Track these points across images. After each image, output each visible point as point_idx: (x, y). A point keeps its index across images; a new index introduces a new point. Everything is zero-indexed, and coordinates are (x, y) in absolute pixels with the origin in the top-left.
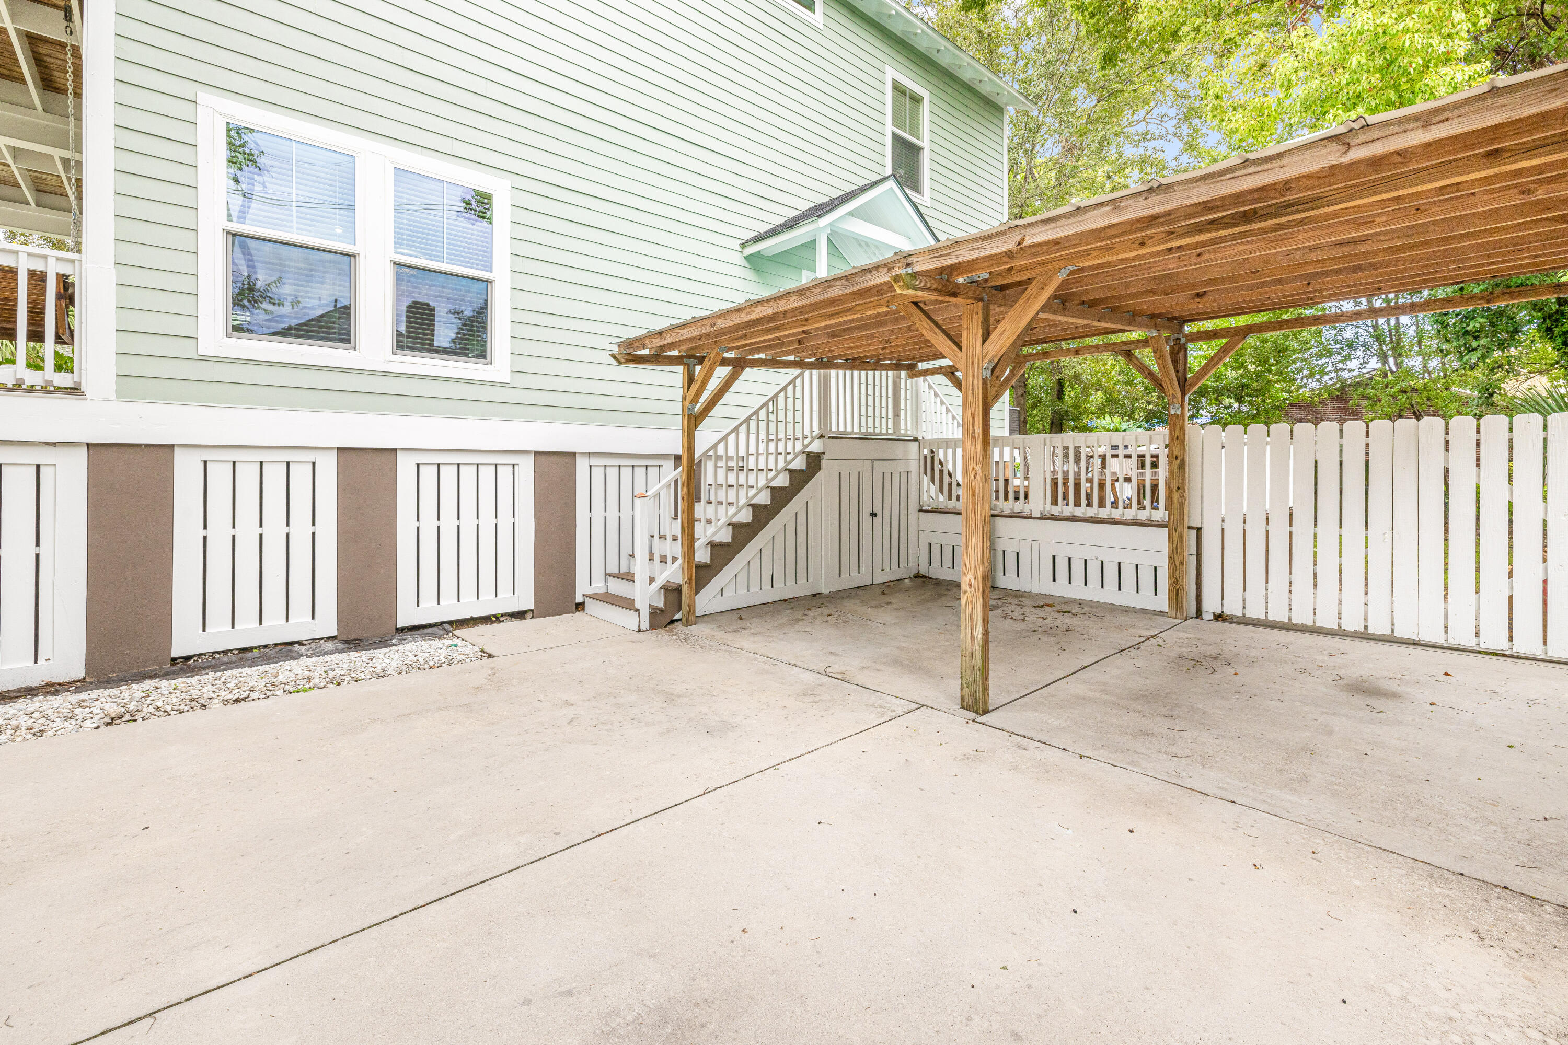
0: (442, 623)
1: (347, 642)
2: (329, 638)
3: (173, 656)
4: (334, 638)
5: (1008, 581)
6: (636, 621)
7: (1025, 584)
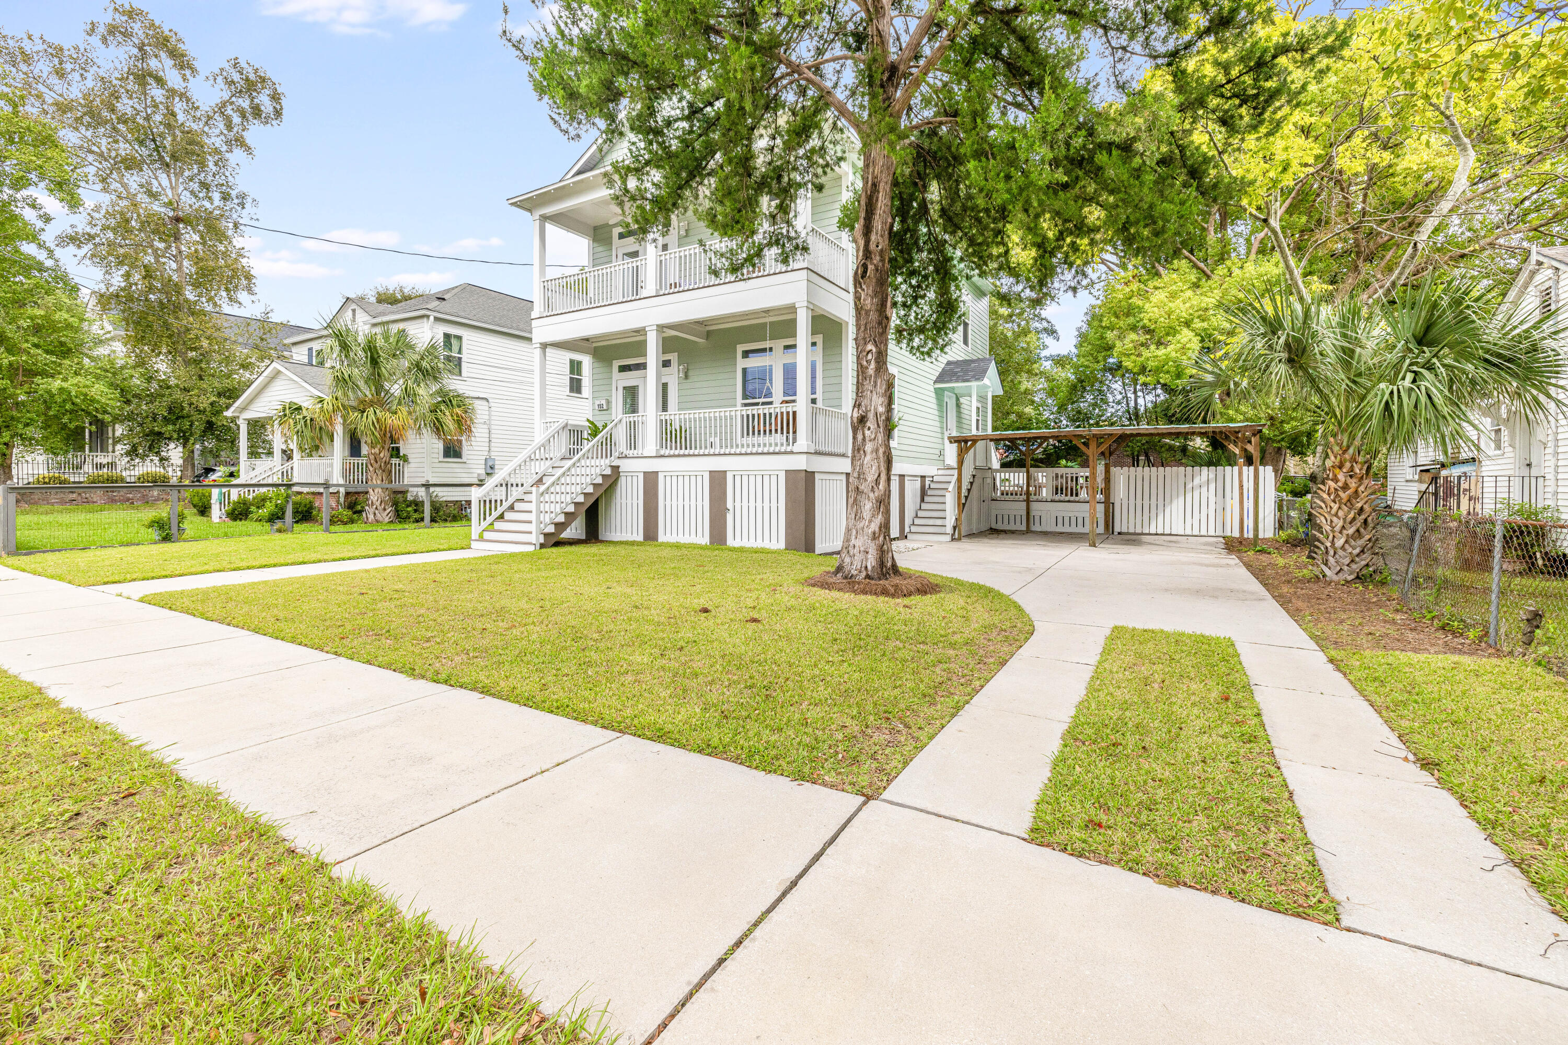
5: (1036, 528)
6: (948, 538)
7: (1044, 528)
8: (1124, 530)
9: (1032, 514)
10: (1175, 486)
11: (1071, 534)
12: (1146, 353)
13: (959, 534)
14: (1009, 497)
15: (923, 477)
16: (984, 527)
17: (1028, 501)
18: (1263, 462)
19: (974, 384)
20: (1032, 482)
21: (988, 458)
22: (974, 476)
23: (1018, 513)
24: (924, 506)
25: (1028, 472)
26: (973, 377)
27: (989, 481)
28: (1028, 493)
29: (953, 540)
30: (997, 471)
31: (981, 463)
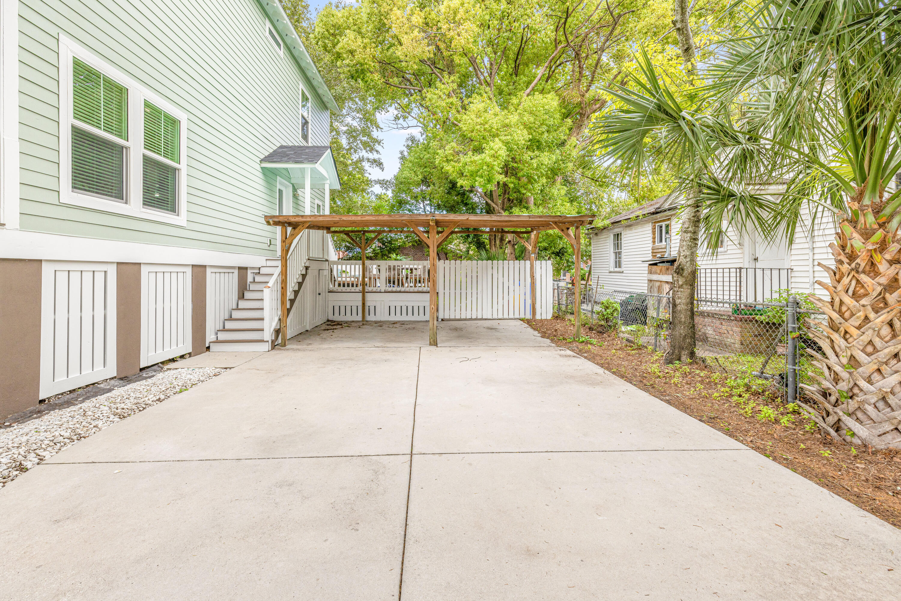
0: (158, 363)
1: (121, 379)
2: (112, 378)
3: (40, 399)
4: (115, 377)
5: (371, 318)
6: (266, 347)
7: (378, 318)
8: (447, 317)
9: (368, 304)
10: (485, 276)
11: (403, 323)
12: (463, 159)
13: (284, 339)
14: (346, 289)
15: (243, 270)
16: (320, 320)
17: (363, 292)
18: (539, 257)
19: (307, 166)
20: (367, 274)
21: (324, 248)
22: (307, 268)
23: (354, 304)
24: (243, 304)
25: (363, 264)
26: (306, 159)
27: (326, 273)
28: (364, 284)
29: (274, 346)
30: (334, 263)
31: (316, 253)
